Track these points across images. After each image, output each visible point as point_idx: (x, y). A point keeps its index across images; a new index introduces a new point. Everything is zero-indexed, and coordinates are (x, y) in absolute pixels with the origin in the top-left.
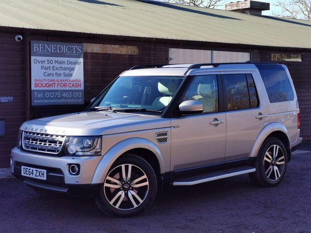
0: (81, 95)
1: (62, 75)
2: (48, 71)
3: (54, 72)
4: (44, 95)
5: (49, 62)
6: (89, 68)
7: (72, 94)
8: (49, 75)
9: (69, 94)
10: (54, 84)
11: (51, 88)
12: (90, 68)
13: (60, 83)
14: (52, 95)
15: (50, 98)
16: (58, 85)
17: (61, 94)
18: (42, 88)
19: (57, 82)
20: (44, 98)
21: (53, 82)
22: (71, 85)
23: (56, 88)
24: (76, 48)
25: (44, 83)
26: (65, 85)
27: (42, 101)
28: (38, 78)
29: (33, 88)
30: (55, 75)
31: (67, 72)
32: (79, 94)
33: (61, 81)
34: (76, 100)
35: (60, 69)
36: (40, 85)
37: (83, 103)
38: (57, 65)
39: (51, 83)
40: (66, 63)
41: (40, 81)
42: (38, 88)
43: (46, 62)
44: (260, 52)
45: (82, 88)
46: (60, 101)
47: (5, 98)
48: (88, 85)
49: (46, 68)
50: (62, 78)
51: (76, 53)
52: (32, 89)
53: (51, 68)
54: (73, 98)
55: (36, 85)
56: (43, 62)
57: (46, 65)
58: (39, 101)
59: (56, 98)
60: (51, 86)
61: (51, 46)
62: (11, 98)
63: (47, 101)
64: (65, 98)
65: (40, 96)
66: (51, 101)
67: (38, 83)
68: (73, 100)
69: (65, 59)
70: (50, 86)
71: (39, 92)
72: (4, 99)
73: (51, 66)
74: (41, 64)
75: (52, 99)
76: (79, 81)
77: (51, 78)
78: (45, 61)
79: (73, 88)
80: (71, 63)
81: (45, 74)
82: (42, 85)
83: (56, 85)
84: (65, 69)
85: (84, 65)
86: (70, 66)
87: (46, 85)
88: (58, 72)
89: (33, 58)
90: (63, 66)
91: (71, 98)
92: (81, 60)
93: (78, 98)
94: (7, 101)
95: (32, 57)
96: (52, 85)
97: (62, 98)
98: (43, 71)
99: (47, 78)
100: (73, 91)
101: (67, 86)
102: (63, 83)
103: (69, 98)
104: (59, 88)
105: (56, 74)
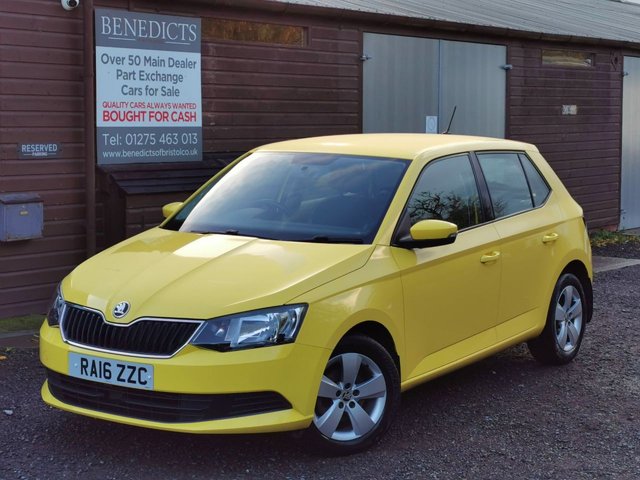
0: (195, 139)
1: (160, 92)
2: (132, 83)
3: (142, 85)
4: (123, 141)
5: (133, 61)
6: (211, 75)
7: (179, 137)
8: (133, 91)
9: (173, 137)
10: (144, 113)
11: (136, 124)
12: (213, 77)
13: (156, 110)
14: (138, 139)
15: (134, 148)
16: (150, 117)
17: (158, 138)
18: (118, 124)
19: (149, 110)
20: (123, 147)
21: (141, 110)
22: (176, 117)
23: (146, 123)
24: (186, 30)
25: (122, 110)
26: (164, 117)
27: (118, 154)
28: (110, 100)
29: (100, 123)
30: (144, 91)
31: (169, 85)
32: (193, 136)
33: (157, 106)
34: (186, 153)
35: (155, 77)
36: (114, 116)
37: (201, 159)
38: (150, 69)
39: (137, 110)
40: (167, 64)
41: (114, 105)
42: (110, 124)
43: (127, 61)
44: (523, 47)
45: (198, 123)
46: (154, 154)
47: (42, 147)
48: (209, 115)
49: (127, 76)
50: (159, 98)
51: (187, 41)
52: (98, 125)
53: (137, 76)
54: (180, 146)
55: (107, 116)
56: (119, 60)
57: (126, 68)
58: (112, 154)
59: (148, 147)
60: (137, 118)
61: (138, 23)
62: (53, 148)
63: (129, 154)
64: (166, 147)
65: (114, 141)
66: (137, 154)
67: (110, 110)
68: (180, 153)
69: (164, 55)
70: (133, 118)
71: (112, 131)
72: (39, 150)
73: (137, 69)
74: (116, 66)
75: (139, 148)
76: (191, 105)
77: (136, 99)
78: (124, 59)
79: (181, 124)
80: (176, 64)
81: (126, 90)
82: (118, 115)
83: (147, 115)
84: (165, 78)
85: (202, 69)
86: (174, 71)
87: (126, 115)
88: (152, 85)
89: (100, 50)
90: (162, 70)
91: (177, 147)
92: (196, 57)
93: (190, 147)
94: (44, 154)
95: (97, 48)
96: (139, 116)
97: (159, 146)
98: (122, 81)
99: (128, 99)
100: (180, 130)
101: (169, 118)
102: (162, 110)
103: (172, 147)
104: (154, 123)
105: (146, 89)
